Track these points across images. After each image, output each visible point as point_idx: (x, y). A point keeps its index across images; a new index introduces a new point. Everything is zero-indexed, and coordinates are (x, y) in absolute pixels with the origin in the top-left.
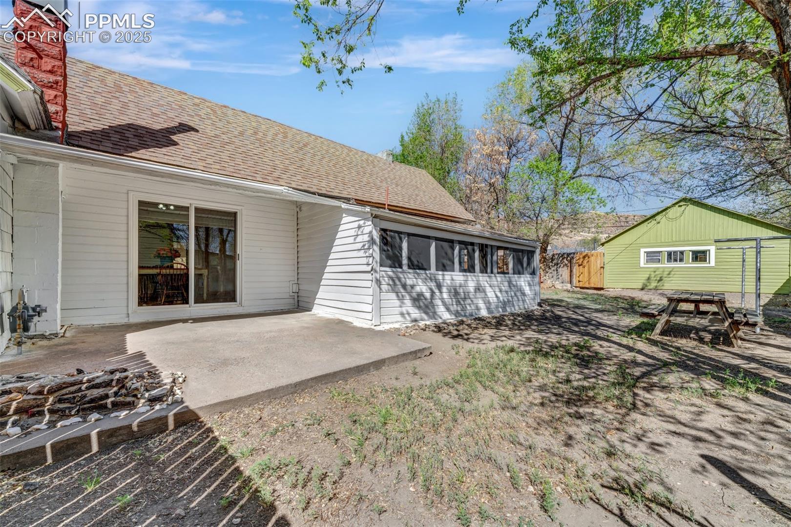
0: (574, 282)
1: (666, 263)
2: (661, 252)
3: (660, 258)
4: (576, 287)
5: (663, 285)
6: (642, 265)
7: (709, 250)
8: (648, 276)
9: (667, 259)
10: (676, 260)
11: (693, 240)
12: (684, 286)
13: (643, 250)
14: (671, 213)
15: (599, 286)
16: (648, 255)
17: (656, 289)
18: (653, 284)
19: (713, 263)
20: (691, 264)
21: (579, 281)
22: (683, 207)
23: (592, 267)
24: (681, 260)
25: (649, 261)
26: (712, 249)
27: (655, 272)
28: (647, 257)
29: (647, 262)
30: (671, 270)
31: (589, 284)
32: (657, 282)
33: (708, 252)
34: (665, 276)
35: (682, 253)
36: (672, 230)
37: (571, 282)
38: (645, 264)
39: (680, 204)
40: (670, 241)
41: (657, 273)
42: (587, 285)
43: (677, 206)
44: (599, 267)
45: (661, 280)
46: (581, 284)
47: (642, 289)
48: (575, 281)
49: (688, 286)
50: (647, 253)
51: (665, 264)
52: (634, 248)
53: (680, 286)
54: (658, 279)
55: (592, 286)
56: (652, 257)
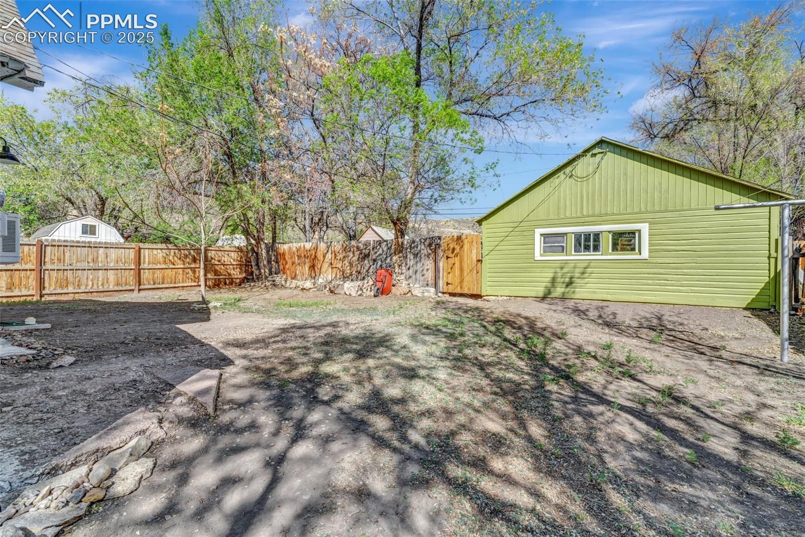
0: (441, 285)
1: (573, 253)
2: (566, 234)
3: (565, 245)
4: (443, 293)
5: (574, 292)
6: (538, 256)
7: (639, 231)
8: (552, 275)
9: (575, 246)
10: (587, 248)
11: (613, 214)
12: (601, 293)
13: (538, 232)
14: (583, 167)
15: (475, 293)
16: (547, 239)
17: (563, 298)
18: (559, 290)
19: (645, 254)
20: (610, 254)
21: (448, 284)
22: (599, 157)
23: (465, 259)
24: (596, 248)
25: (548, 249)
26: (645, 228)
27: (562, 268)
28: (544, 243)
29: (544, 252)
30: (585, 265)
31: (461, 288)
32: (564, 285)
33: (637, 234)
34: (577, 275)
35: (597, 236)
36: (582, 197)
37: (436, 285)
38: (541, 255)
39: (595, 151)
40: (579, 215)
41: (565, 270)
42: (458, 291)
43: (589, 155)
44: (475, 259)
45: (570, 284)
46: (451, 289)
47: (544, 298)
48: (441, 283)
49: (607, 293)
50: (545, 236)
51: (571, 255)
52: (523, 228)
53: (595, 292)
54: (567, 280)
55: (466, 291)
56: (553, 242)
